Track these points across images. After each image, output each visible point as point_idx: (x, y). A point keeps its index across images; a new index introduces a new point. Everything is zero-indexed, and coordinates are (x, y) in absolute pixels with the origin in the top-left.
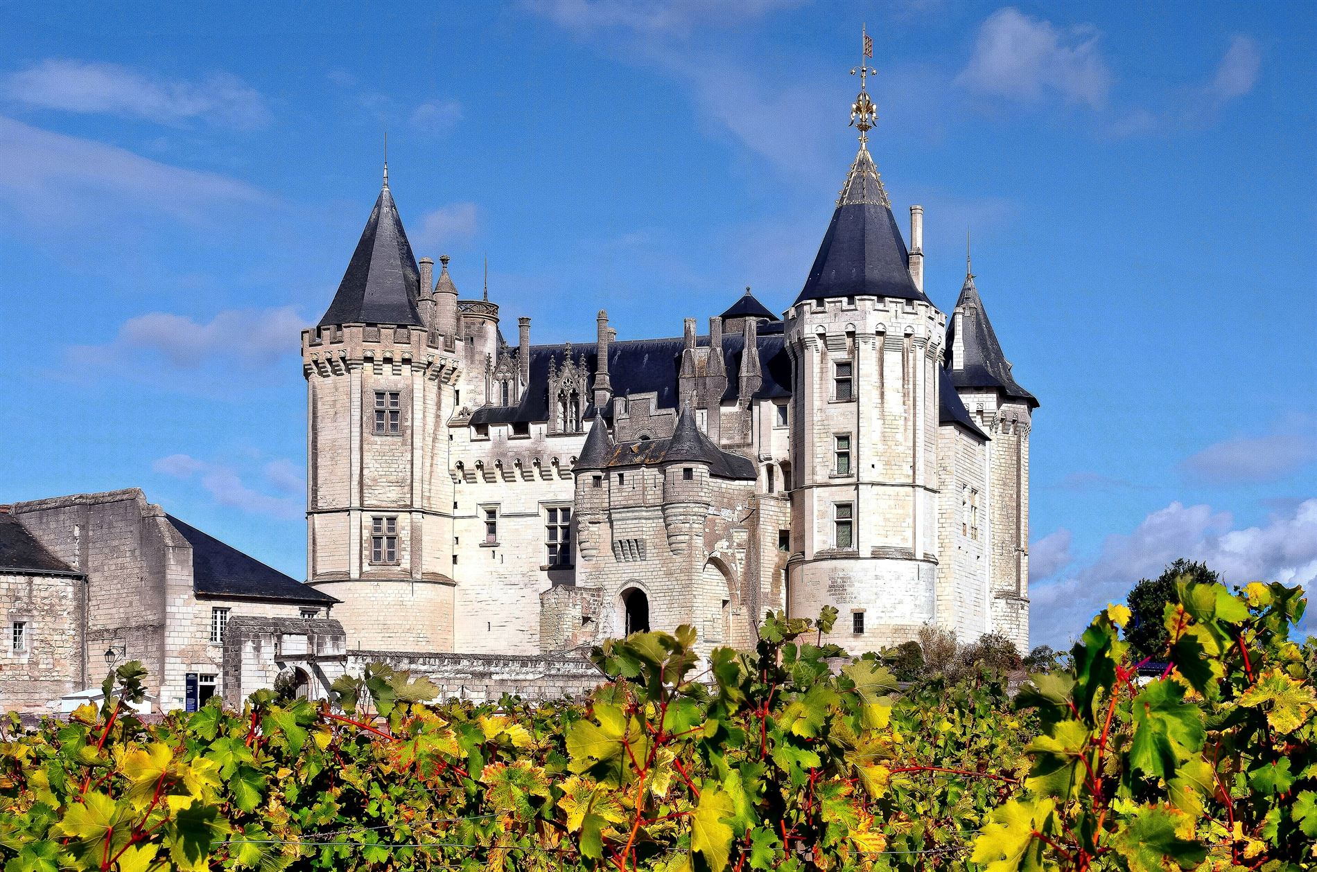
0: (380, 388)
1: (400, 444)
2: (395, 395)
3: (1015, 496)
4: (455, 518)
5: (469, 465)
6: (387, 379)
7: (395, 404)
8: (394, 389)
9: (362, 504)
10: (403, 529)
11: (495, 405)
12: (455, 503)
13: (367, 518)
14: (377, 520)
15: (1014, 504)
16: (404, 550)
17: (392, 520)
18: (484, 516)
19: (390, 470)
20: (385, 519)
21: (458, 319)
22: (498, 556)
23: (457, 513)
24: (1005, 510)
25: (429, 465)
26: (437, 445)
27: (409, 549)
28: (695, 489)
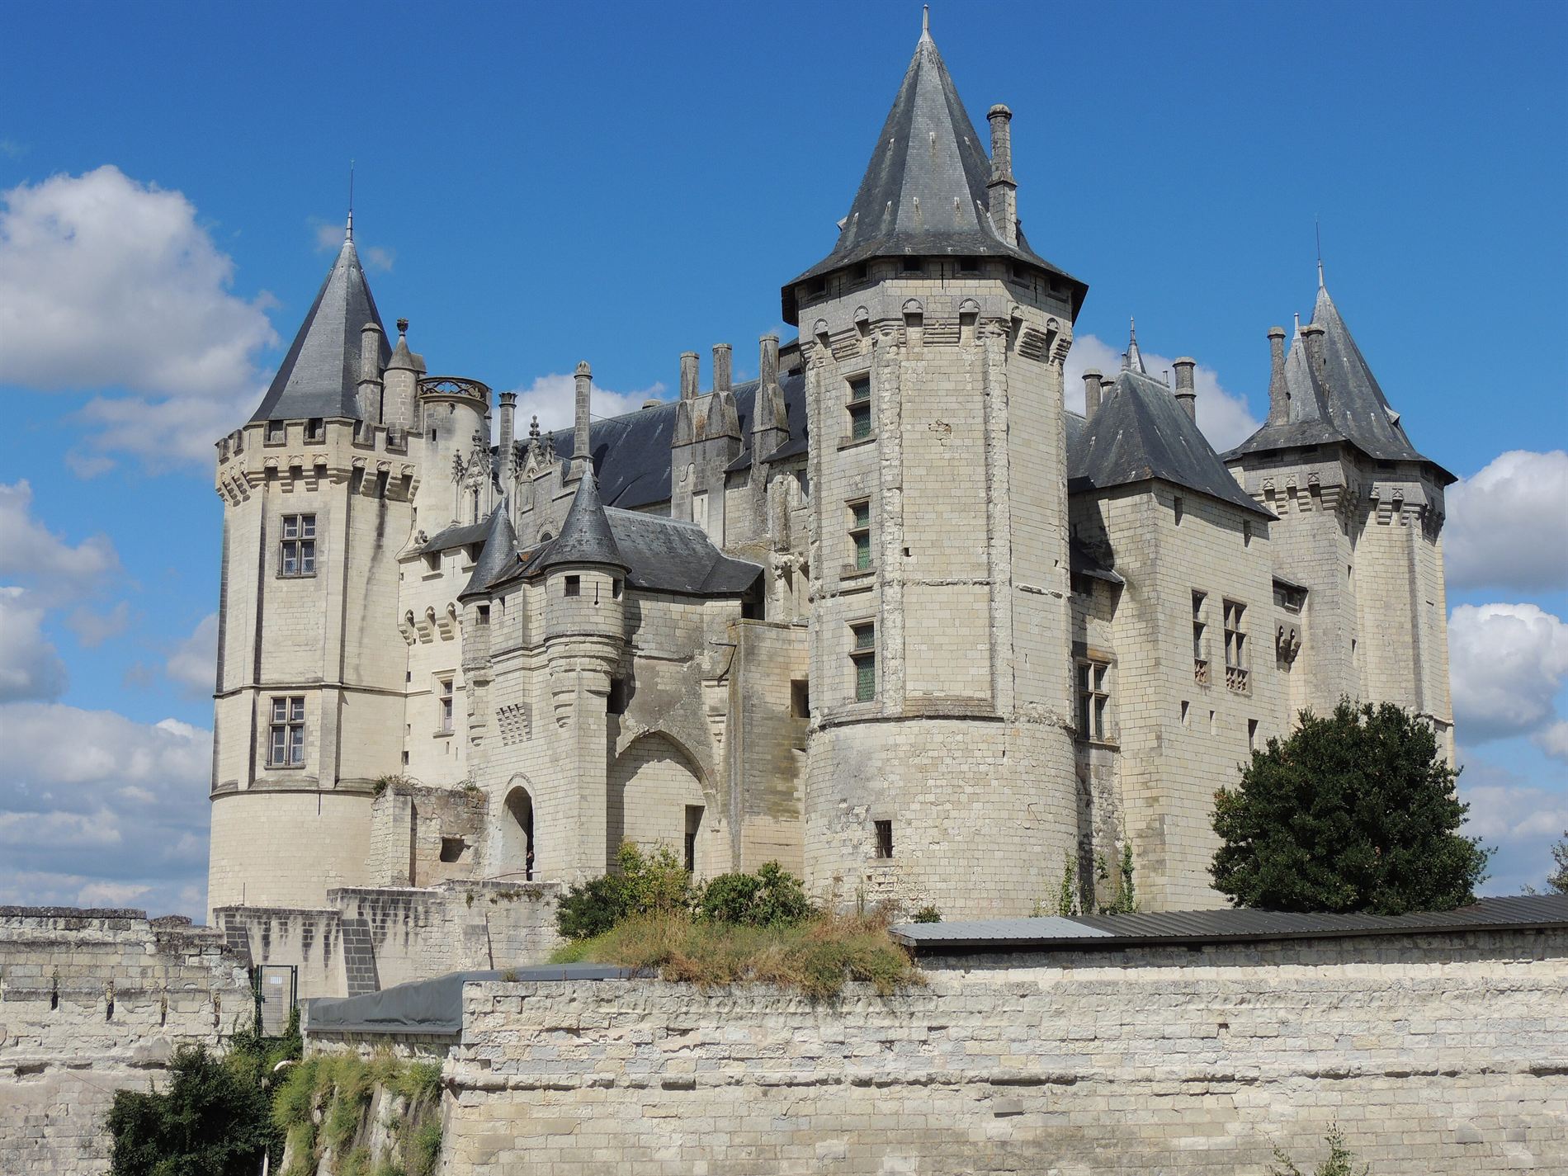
0: (289, 511)
1: (312, 589)
2: (309, 519)
3: (1408, 626)
4: (406, 696)
5: (420, 616)
6: (300, 498)
7: (311, 532)
8: (306, 510)
9: (257, 679)
10: (312, 713)
11: (466, 525)
12: (409, 673)
13: (265, 698)
14: (279, 702)
15: (1408, 639)
16: (312, 744)
17: (297, 701)
18: (440, 692)
19: (298, 627)
20: (288, 701)
21: (417, 406)
22: (452, 750)
23: (411, 688)
24: (1391, 648)
25: (359, 617)
26: (375, 588)
27: (318, 743)
28: (583, 612)
